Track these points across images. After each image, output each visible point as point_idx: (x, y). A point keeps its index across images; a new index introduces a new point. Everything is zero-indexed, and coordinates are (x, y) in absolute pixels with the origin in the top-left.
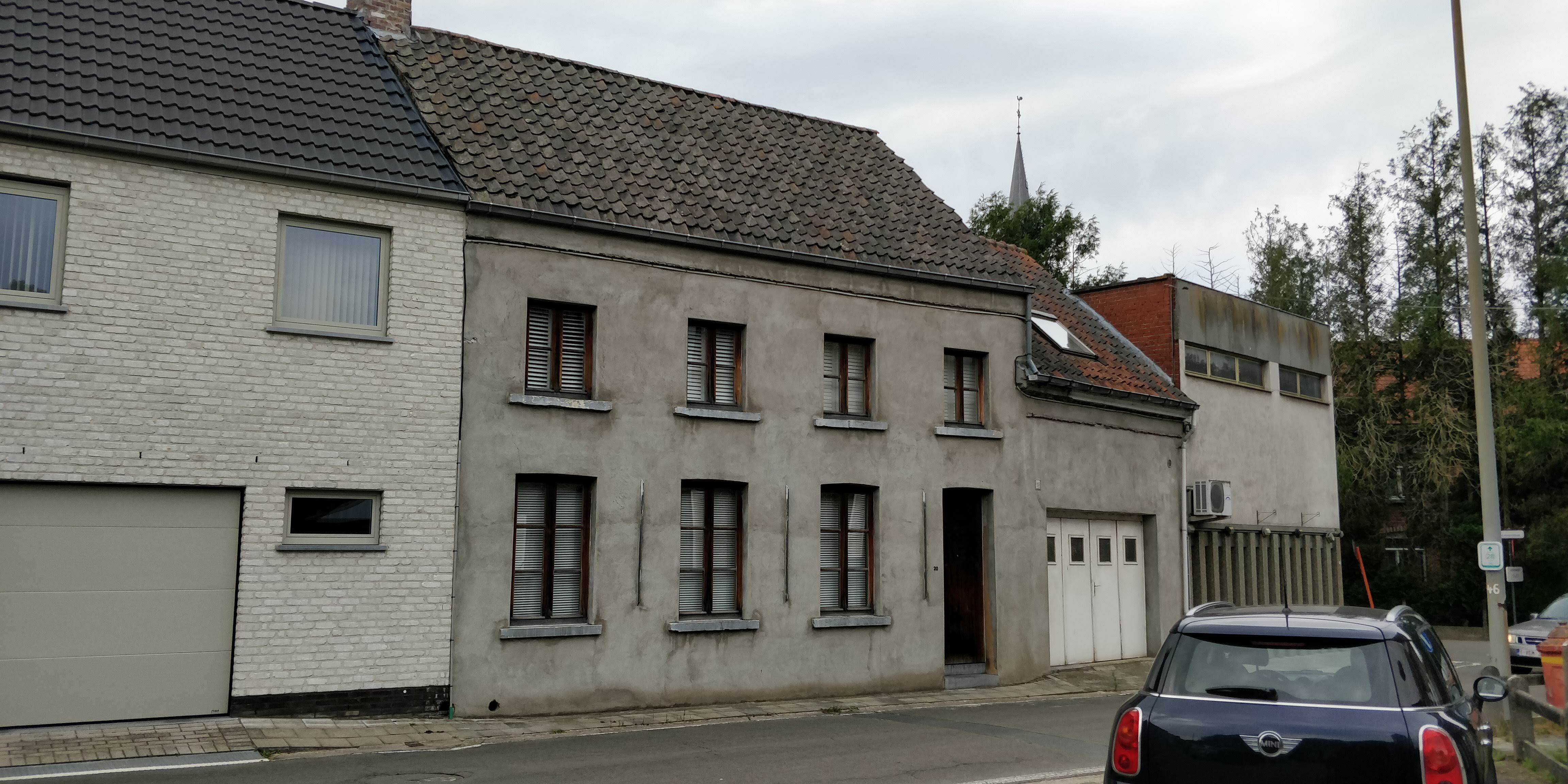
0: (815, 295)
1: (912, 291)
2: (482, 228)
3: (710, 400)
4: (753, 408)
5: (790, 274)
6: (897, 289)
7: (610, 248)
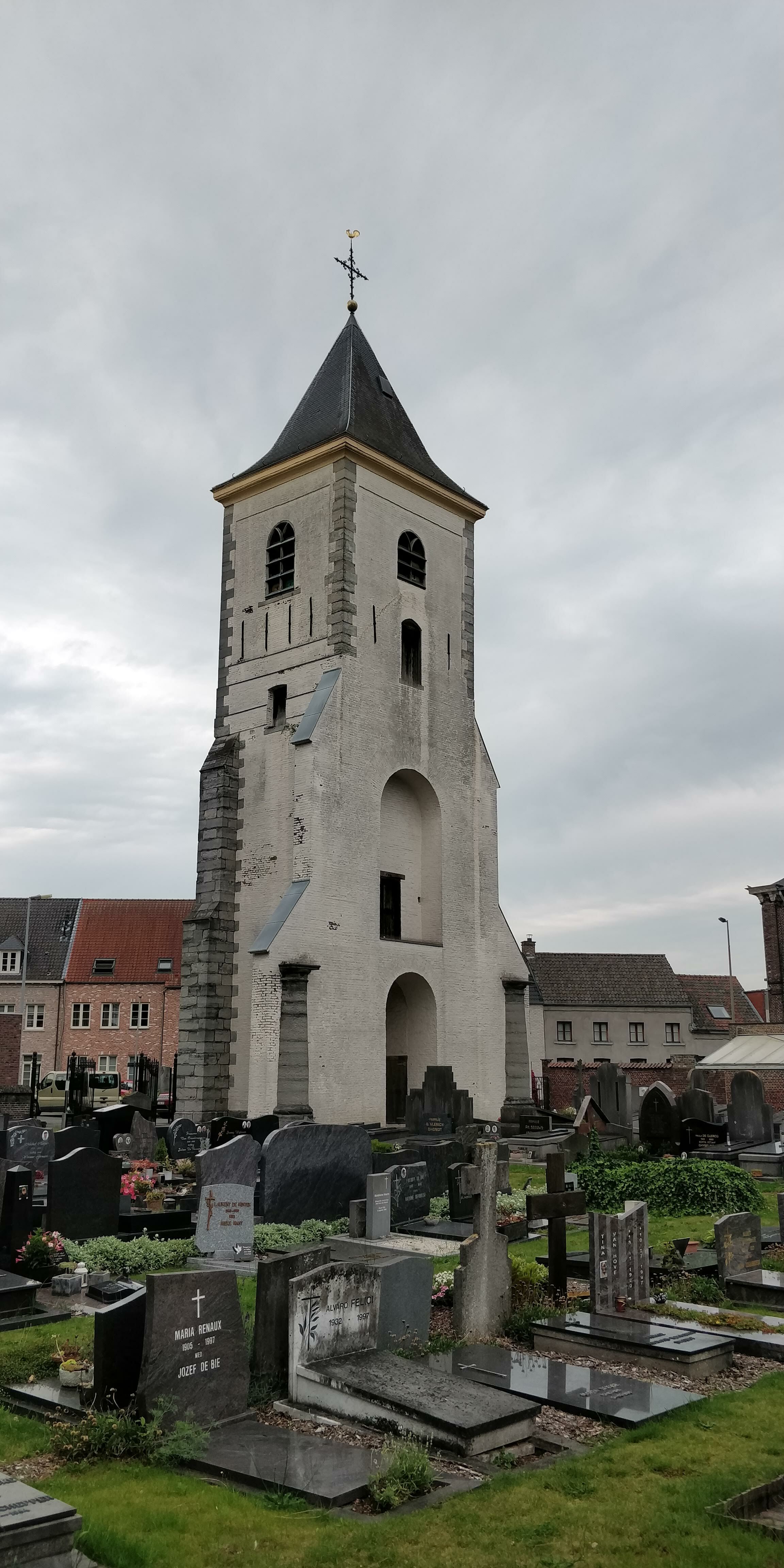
0: (626, 1013)
1: (654, 1009)
2: (546, 1008)
3: (601, 1040)
4: (611, 1042)
5: (618, 1009)
6: (650, 1009)
7: (574, 1008)
